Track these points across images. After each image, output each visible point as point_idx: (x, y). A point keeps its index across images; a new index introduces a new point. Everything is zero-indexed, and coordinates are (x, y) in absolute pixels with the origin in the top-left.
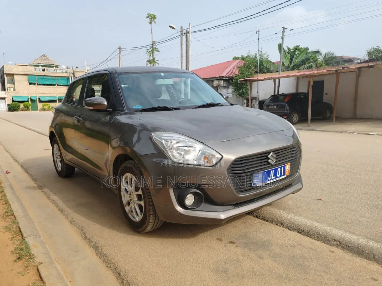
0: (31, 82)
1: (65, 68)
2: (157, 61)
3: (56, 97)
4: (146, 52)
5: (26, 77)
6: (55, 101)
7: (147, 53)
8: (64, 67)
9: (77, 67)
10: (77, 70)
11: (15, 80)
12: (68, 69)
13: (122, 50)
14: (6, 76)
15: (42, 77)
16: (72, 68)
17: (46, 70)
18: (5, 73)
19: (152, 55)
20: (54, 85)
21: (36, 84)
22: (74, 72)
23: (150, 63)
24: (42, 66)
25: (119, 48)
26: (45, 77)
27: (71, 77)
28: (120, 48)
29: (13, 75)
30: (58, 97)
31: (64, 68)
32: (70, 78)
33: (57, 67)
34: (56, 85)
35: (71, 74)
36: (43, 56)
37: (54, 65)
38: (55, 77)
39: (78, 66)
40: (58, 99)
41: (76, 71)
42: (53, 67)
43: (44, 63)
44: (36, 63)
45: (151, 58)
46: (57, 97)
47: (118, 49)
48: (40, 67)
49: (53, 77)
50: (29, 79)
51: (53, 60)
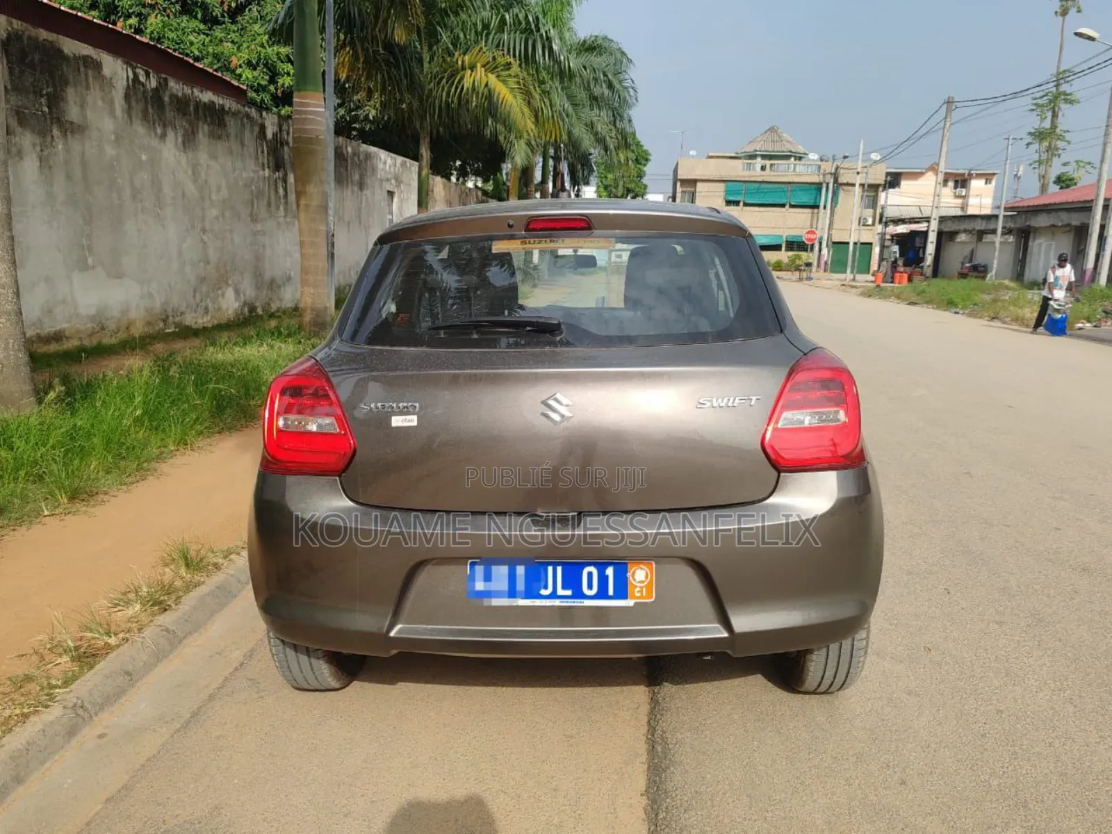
0: (731, 198)
1: (817, 160)
2: (1065, 132)
3: (781, 236)
4: (1034, 107)
5: (722, 185)
6: (777, 248)
7: (1033, 110)
8: (813, 156)
9: (845, 157)
10: (846, 164)
11: (697, 194)
12: (824, 162)
13: (956, 108)
14: (681, 185)
15: (757, 185)
16: (834, 160)
17: (768, 167)
18: (679, 177)
19: (1049, 114)
20: (783, 206)
21: (741, 204)
22: (837, 169)
23: (1041, 140)
24: (764, 157)
25: (948, 102)
26: (764, 186)
27: (828, 184)
28: (951, 100)
29: (693, 182)
30: (787, 237)
31: (813, 160)
32: (824, 185)
33: (800, 158)
34: (787, 207)
35: (829, 176)
36: (769, 129)
37: (791, 152)
38: (787, 186)
39: (847, 154)
40: (787, 241)
41: (843, 168)
42: (787, 157)
43: (770, 148)
44: (750, 149)
45: (1047, 124)
46: (784, 237)
47: (945, 105)
48: (759, 159)
49: (783, 186)
50: (727, 192)
51: (790, 142)
